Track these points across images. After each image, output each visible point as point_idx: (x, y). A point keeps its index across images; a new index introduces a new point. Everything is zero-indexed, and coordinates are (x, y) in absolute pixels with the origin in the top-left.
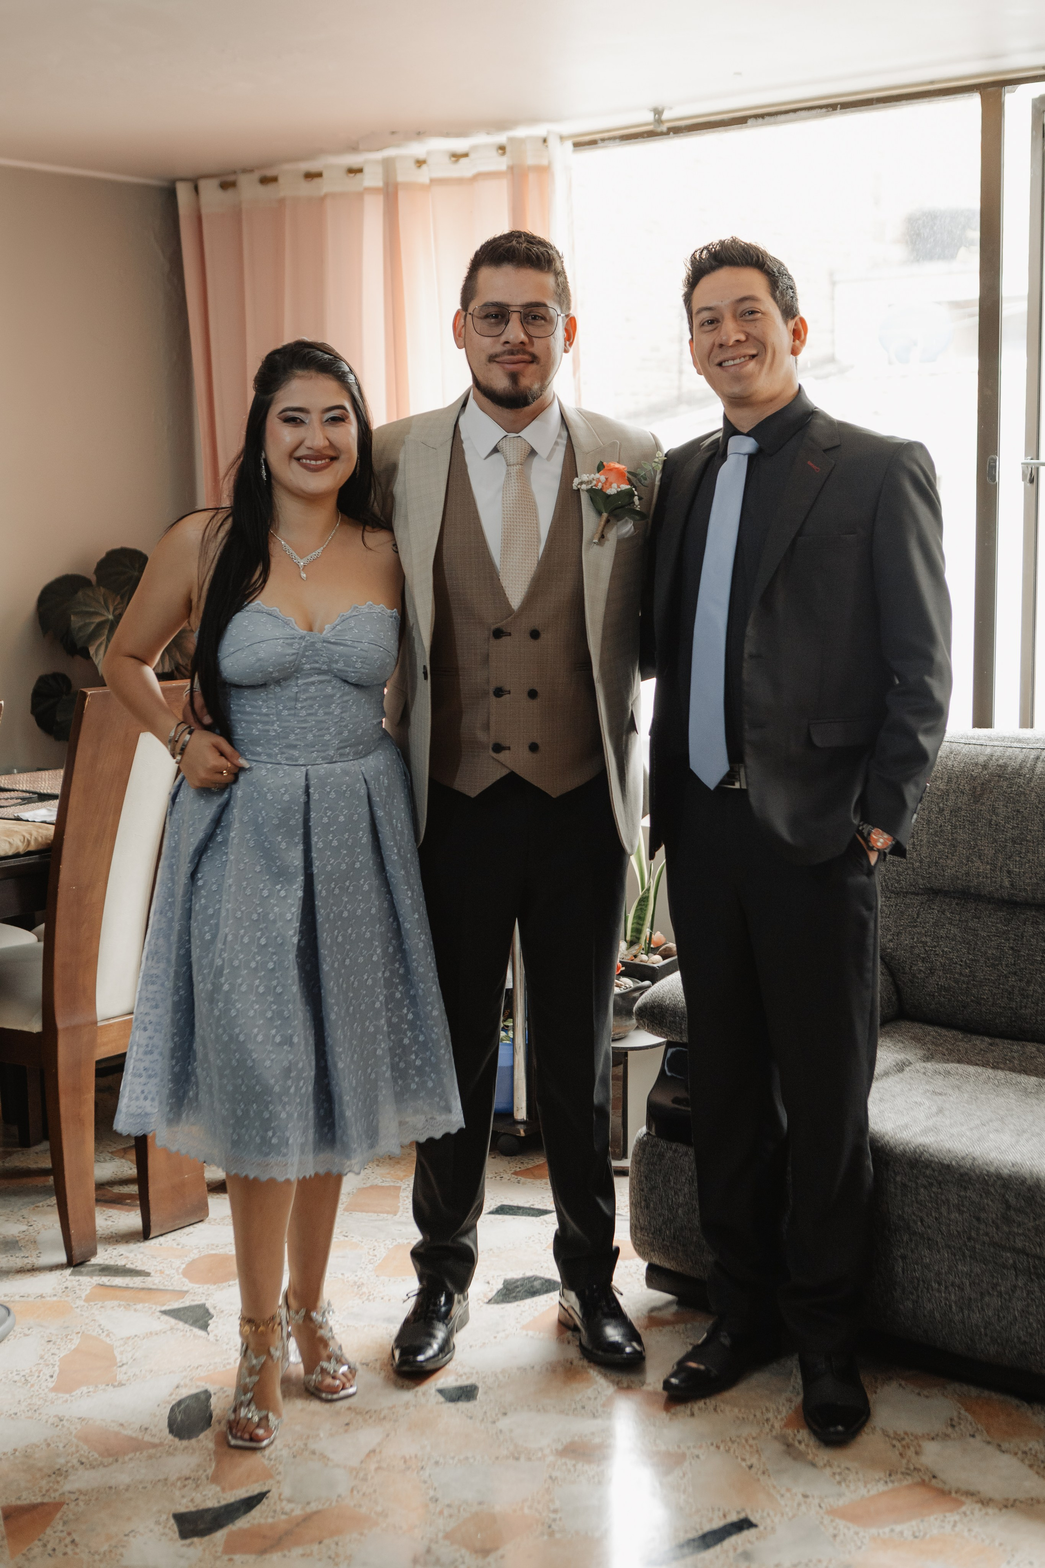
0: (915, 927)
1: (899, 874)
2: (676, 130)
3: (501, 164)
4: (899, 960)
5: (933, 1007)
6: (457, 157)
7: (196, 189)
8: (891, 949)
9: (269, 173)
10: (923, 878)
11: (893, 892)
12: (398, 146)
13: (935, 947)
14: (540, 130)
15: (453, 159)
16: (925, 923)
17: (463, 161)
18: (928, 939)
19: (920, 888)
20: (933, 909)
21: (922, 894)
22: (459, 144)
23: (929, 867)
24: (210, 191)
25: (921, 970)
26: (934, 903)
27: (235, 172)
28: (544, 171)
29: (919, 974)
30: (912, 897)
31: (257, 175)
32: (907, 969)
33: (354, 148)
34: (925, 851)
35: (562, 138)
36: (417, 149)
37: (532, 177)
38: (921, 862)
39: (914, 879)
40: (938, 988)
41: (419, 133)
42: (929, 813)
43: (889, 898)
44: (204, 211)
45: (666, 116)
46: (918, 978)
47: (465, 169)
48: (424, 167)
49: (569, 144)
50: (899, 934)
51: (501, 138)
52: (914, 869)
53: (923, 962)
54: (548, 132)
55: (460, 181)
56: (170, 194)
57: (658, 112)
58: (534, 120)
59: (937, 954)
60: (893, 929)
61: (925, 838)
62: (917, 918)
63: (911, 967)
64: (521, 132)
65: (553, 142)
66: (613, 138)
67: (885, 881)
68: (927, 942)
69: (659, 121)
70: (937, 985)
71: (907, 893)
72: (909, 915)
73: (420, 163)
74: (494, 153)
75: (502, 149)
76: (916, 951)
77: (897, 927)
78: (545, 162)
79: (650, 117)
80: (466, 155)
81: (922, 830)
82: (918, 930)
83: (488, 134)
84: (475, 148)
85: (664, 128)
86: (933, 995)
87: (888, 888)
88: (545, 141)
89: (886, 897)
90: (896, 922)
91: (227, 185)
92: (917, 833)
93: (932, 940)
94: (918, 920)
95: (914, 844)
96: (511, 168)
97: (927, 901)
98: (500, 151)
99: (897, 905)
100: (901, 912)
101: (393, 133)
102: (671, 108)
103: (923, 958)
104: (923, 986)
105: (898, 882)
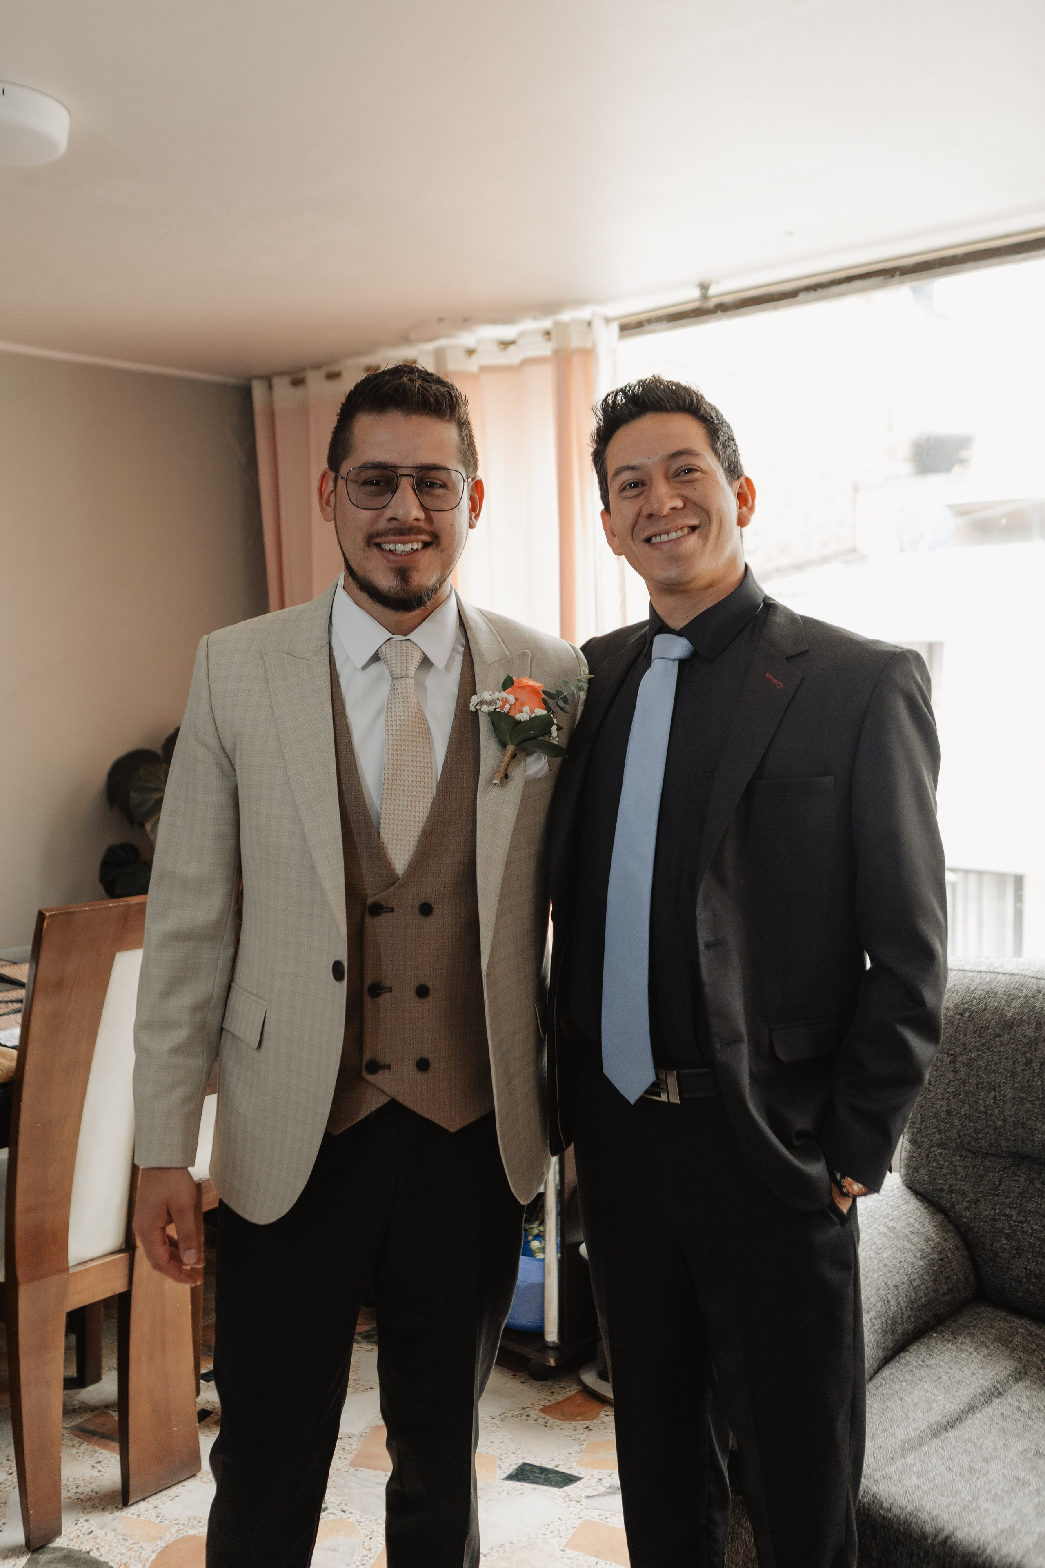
0: (998, 1195)
1: (976, 1131)
2: (723, 308)
3: (545, 349)
4: (978, 1232)
5: (1020, 1294)
6: (505, 344)
7: (270, 387)
8: (968, 1218)
9: (334, 369)
10: (1007, 1140)
11: (969, 1151)
12: (449, 336)
13: (1022, 1222)
14: (584, 313)
15: (502, 346)
16: (1009, 1192)
17: (512, 348)
18: (1013, 1212)
19: (1002, 1151)
20: (1019, 1176)
21: (1005, 1157)
22: (507, 332)
23: (1015, 1129)
24: (282, 388)
25: (1005, 1249)
26: (1019, 1170)
27: (303, 370)
28: (588, 353)
29: (1002, 1252)
30: (993, 1159)
31: (322, 372)
32: (988, 1246)
33: (405, 340)
34: (1009, 1110)
35: (608, 321)
36: (467, 339)
37: (576, 361)
38: (1004, 1120)
39: (995, 1140)
40: (1026, 1274)
41: (466, 320)
42: (1014, 1063)
43: (965, 1157)
44: (278, 406)
45: (712, 291)
46: (1000, 1257)
47: (513, 356)
48: (475, 356)
49: (615, 328)
50: (977, 1201)
51: (547, 323)
52: (995, 1129)
53: (1007, 1239)
54: (594, 314)
55: (508, 369)
56: (245, 393)
57: (704, 287)
58: (579, 302)
59: (1024, 1232)
60: (971, 1196)
61: (1009, 1093)
62: (1000, 1184)
63: (993, 1243)
64: (566, 316)
65: (598, 325)
66: (659, 320)
67: (960, 1137)
68: (1011, 1216)
69: (705, 297)
70: (1026, 1269)
71: (986, 1153)
72: (989, 1181)
73: (470, 352)
74: (540, 339)
75: (548, 333)
76: (999, 1225)
77: (975, 1193)
78: (589, 345)
79: (696, 293)
80: (513, 342)
81: (1005, 1083)
82: (1000, 1199)
83: (535, 319)
84: (522, 334)
85: (711, 304)
86: (1021, 1281)
87: (963, 1145)
88: (589, 324)
89: (961, 1156)
90: (974, 1188)
91: (298, 382)
92: (1000, 1086)
93: (1019, 1213)
94: (1002, 1188)
95: (995, 1097)
96: (556, 352)
97: (1012, 1165)
98: (547, 336)
99: (974, 1167)
100: (980, 1176)
101: (441, 320)
102: (718, 283)
103: (1008, 1234)
104: (1008, 1268)
105: (976, 1140)
